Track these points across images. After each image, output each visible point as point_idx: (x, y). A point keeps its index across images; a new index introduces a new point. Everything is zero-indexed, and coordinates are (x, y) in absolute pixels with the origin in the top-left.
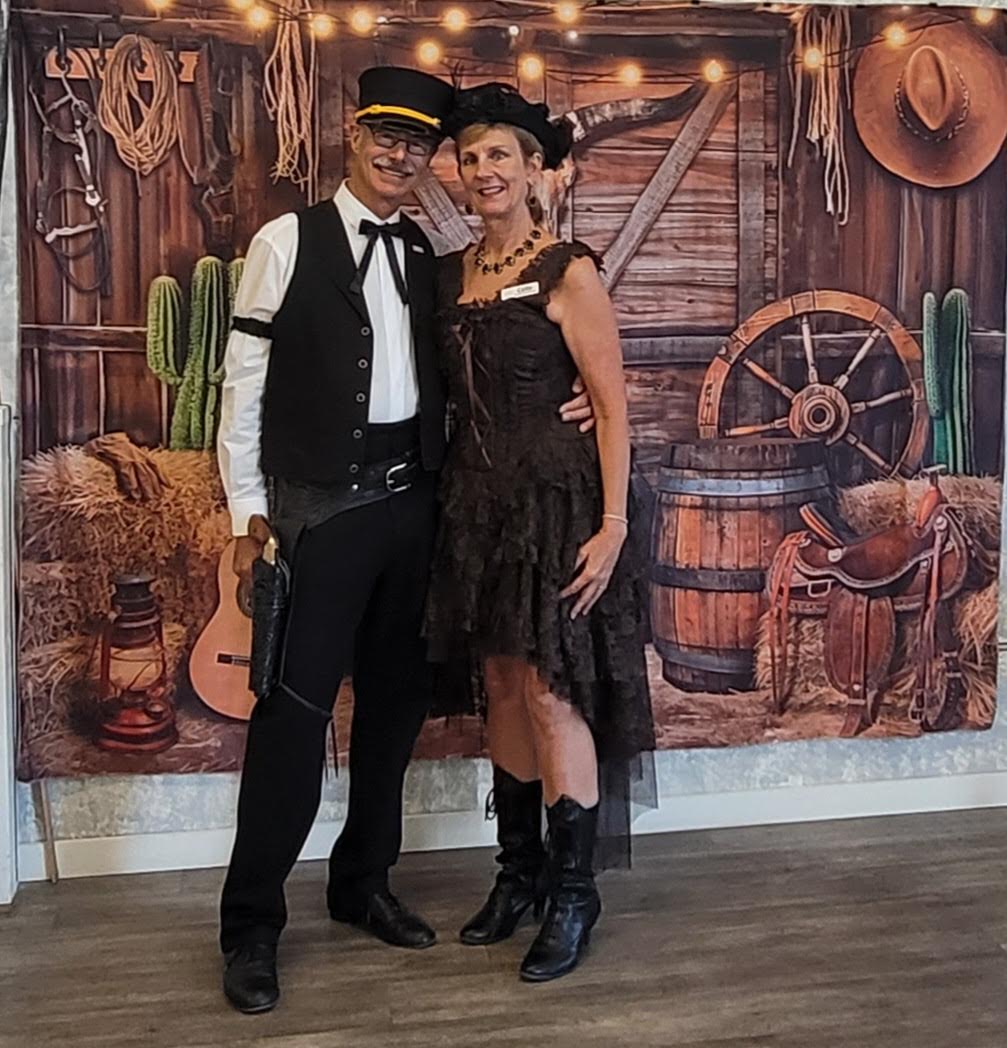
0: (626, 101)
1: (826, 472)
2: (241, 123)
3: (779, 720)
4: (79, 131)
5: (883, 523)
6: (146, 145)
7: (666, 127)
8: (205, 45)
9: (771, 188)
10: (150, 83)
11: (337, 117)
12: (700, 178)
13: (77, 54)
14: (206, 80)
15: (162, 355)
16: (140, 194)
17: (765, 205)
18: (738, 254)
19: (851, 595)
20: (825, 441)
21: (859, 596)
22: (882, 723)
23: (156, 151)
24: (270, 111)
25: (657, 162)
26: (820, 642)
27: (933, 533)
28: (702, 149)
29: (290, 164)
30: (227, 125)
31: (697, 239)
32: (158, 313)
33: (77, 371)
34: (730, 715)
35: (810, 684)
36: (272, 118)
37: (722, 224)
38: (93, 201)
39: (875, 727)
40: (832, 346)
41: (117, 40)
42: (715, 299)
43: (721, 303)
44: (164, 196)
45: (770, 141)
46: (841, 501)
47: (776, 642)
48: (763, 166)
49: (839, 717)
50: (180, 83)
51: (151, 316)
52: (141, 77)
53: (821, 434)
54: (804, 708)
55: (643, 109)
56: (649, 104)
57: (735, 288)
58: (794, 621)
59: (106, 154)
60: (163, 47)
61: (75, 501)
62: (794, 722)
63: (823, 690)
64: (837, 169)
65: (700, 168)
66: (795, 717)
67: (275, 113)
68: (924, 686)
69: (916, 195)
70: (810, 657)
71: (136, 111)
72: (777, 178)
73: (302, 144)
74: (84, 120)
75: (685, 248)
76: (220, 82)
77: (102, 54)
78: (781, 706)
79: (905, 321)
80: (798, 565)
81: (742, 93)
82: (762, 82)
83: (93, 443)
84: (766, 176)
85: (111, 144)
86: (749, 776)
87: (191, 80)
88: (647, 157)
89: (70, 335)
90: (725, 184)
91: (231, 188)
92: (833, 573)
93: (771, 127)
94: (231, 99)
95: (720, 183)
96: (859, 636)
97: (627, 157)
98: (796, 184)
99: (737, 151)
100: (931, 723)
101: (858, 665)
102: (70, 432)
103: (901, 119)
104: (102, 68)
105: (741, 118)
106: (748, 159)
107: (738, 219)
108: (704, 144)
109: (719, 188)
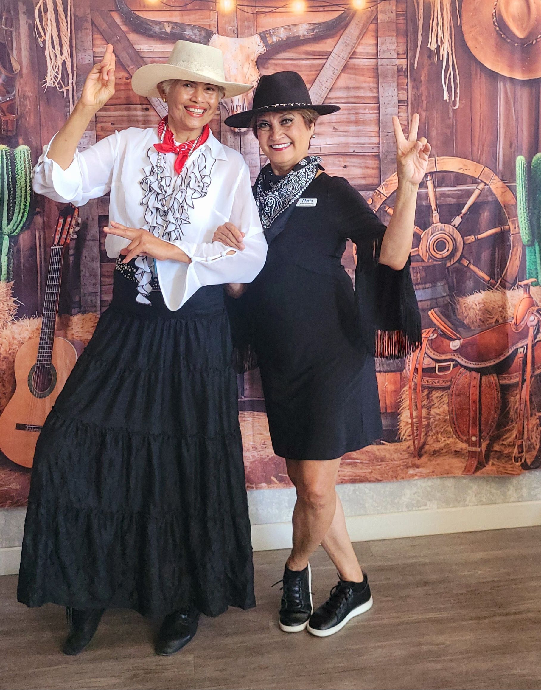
1: (447, 286)
2: (19, 49)
3: (418, 462)
5: (490, 321)
7: (325, 43)
9: (403, 84)
11: (89, 44)
12: (350, 79)
17: (398, 96)
18: (379, 132)
19: (468, 373)
20: (445, 264)
21: (474, 374)
22: (493, 464)
24: (41, 41)
25: (320, 68)
26: (445, 406)
27: (527, 328)
28: (350, 58)
29: (56, 78)
30: (10, 51)
31: (349, 122)
34: (382, 460)
35: (439, 435)
36: (42, 45)
37: (367, 111)
39: (488, 468)
40: (449, 196)
42: (363, 165)
43: (368, 168)
45: (401, 50)
46: (458, 307)
47: (414, 408)
48: (396, 68)
49: (463, 460)
53: (442, 258)
54: (436, 453)
56: (312, 27)
57: (378, 157)
58: (426, 392)
62: (429, 463)
63: (449, 441)
64: (451, 68)
65: (350, 71)
66: (429, 460)
67: (44, 42)
68: (523, 438)
69: (508, 85)
70: (438, 417)
72: (406, 76)
73: (64, 63)
75: (341, 129)
76: (4, 21)
78: (419, 453)
79: (503, 176)
80: (428, 352)
81: (380, 16)
82: (394, 8)
84: (398, 76)
86: (398, 503)
88: (311, 66)
90: (369, 82)
91: (14, 96)
92: (454, 358)
93: (401, 40)
94: (11, 32)
95: (364, 82)
96: (474, 402)
97: (297, 65)
98: (421, 81)
99: (377, 58)
100: (529, 464)
101: (474, 423)
103: (497, 31)
105: (379, 36)
106: (385, 64)
107: (379, 107)
108: (352, 55)
109: (364, 85)
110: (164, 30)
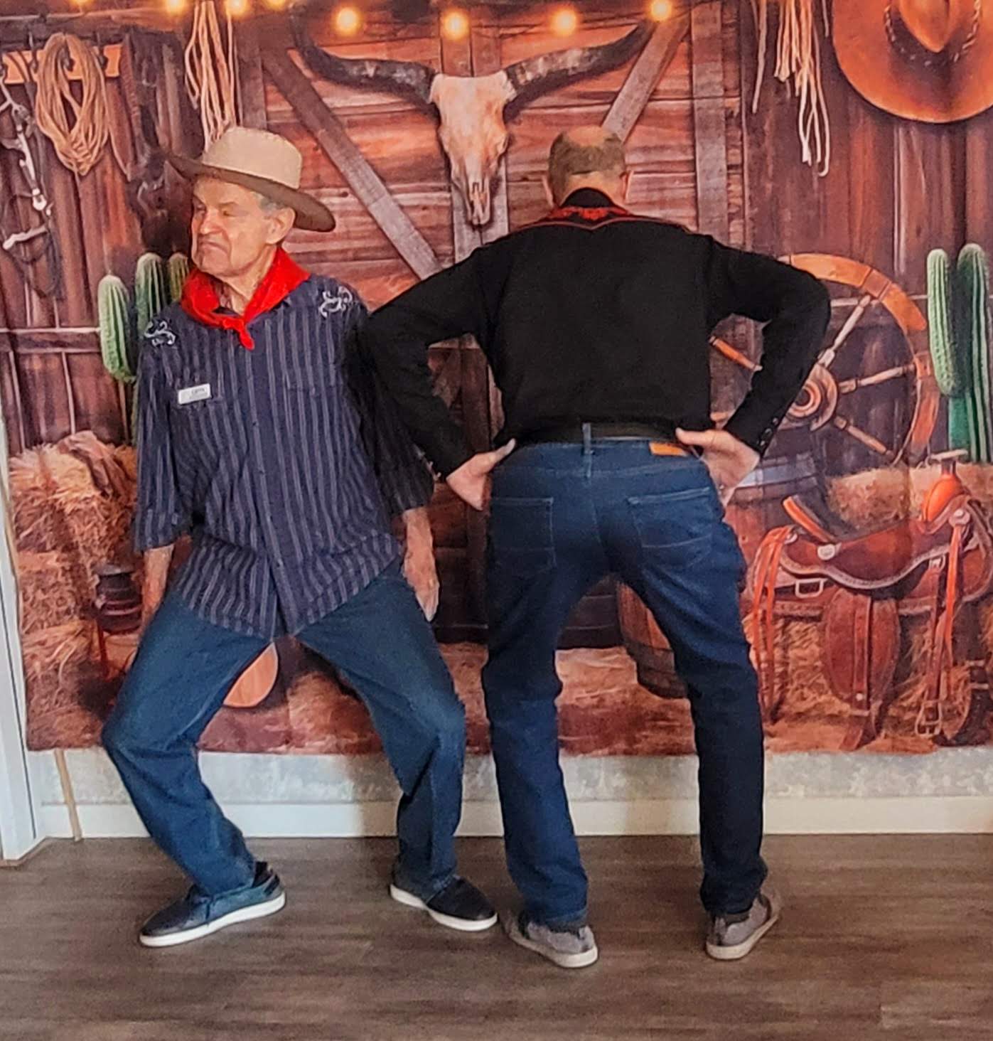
0: (562, 52)
1: (811, 460)
2: (167, 115)
3: (771, 729)
4: (21, 137)
5: (885, 518)
6: (81, 145)
7: (608, 79)
8: (127, 37)
9: (735, 138)
10: (79, 81)
11: (260, 100)
12: (649, 133)
13: (12, 58)
14: (131, 73)
15: (116, 355)
16: (81, 195)
17: (727, 159)
18: (697, 218)
20: (810, 425)
21: (861, 598)
23: (91, 151)
24: (194, 100)
25: (600, 117)
28: (650, 100)
30: (153, 116)
31: (650, 203)
32: (108, 313)
33: (45, 373)
35: (806, 691)
36: (196, 106)
37: (677, 185)
38: (40, 205)
41: (46, 40)
44: (102, 195)
45: (731, 83)
46: (831, 493)
48: (722, 113)
50: (107, 79)
51: (102, 316)
52: (72, 76)
54: (801, 717)
55: (581, 60)
56: (588, 54)
59: (48, 159)
60: (88, 42)
61: (56, 496)
62: (790, 731)
64: (814, 110)
65: (649, 121)
66: (791, 726)
67: (199, 101)
69: (914, 131)
71: (69, 112)
72: (740, 126)
74: (25, 125)
76: (144, 74)
77: (34, 55)
78: (772, 714)
79: (906, 284)
80: (783, 563)
81: (695, 30)
82: (719, 14)
83: (66, 441)
84: (727, 126)
85: (50, 148)
87: (116, 74)
88: (588, 114)
89: (34, 338)
90: (679, 138)
91: (163, 182)
92: (825, 572)
93: (731, 66)
94: (155, 88)
95: (672, 137)
97: (566, 116)
98: (763, 133)
99: (692, 98)
101: (861, 673)
102: (43, 431)
103: (893, 43)
104: (36, 70)
105: (694, 60)
106: (705, 107)
107: (695, 177)
108: (652, 94)
109: (672, 143)
110: (364, 73)
